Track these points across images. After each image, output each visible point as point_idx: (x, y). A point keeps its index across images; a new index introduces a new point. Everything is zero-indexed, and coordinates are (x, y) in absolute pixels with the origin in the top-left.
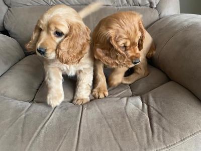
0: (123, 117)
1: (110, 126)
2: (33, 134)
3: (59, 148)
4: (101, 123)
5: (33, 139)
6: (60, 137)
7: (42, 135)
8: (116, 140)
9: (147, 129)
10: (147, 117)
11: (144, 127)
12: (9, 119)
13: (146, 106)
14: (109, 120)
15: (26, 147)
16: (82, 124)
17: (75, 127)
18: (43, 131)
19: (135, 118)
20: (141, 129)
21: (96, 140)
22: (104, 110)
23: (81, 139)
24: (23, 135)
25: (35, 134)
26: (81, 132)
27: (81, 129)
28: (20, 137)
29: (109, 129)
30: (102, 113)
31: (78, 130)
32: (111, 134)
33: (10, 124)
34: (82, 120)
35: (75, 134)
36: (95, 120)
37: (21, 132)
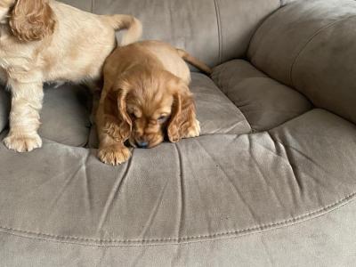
0: (251, 166)
1: (231, 180)
2: (108, 195)
3: (154, 216)
4: (216, 175)
5: (108, 204)
6: (154, 198)
8: (244, 200)
9: (290, 182)
10: (288, 164)
11: (286, 180)
12: (63, 173)
13: (282, 146)
14: (228, 170)
15: (100, 215)
16: (185, 177)
17: (174, 183)
18: (123, 190)
19: (269, 166)
20: (282, 182)
21: (212, 201)
22: (217, 154)
23: (187, 201)
24: (90, 197)
25: (111, 196)
26: (187, 191)
27: (186, 184)
28: (86, 200)
29: (231, 184)
30: (214, 159)
31: (180, 187)
32: (235, 191)
33: (67, 181)
34: (185, 172)
35: (176, 193)
36: (205, 171)
37: (86, 193)
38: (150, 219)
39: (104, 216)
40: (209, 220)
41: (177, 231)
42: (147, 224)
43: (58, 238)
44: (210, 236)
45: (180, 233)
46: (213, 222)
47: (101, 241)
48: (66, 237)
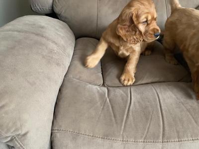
1: (189, 111)
2: (123, 116)
4: (180, 108)
6: (147, 119)
7: (131, 117)
8: (196, 122)
12: (99, 103)
14: (186, 105)
15: (121, 127)
16: (163, 108)
17: (157, 111)
18: (131, 114)
21: (179, 122)
23: (165, 121)
24: (115, 116)
25: (125, 117)
26: (164, 115)
27: (163, 112)
28: (113, 118)
29: (188, 113)
30: (177, 98)
31: (160, 113)
32: (191, 117)
33: (102, 107)
34: (162, 105)
35: (159, 117)
36: (174, 105)
37: (112, 114)
38: (147, 130)
39: (123, 127)
40: (178, 132)
41: (161, 137)
42: (145, 133)
43: (102, 138)
44: (179, 141)
45: (162, 138)
46: (180, 134)
47: (123, 141)
48: (106, 138)
